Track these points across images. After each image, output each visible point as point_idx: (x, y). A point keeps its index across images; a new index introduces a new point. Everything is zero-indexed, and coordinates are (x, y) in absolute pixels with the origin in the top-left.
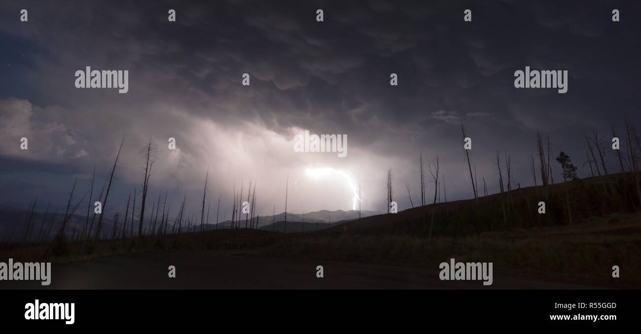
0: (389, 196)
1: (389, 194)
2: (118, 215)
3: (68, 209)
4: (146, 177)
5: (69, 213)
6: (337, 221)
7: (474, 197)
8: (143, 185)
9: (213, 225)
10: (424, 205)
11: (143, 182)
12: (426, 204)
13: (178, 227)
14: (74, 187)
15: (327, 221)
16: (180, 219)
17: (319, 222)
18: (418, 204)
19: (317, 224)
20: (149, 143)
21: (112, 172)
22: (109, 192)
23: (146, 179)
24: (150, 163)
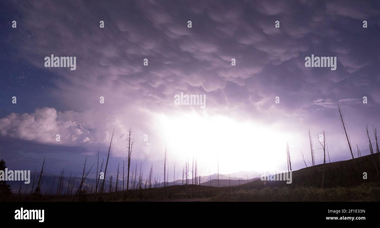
0: (289, 160)
1: (288, 159)
2: (112, 177)
3: (83, 174)
4: (129, 153)
5: (84, 177)
6: (252, 178)
7: (352, 159)
8: (128, 158)
9: (172, 182)
10: (314, 165)
11: (128, 156)
12: (316, 165)
13: (149, 184)
14: (86, 160)
15: (245, 178)
16: (150, 179)
17: (240, 179)
18: (310, 165)
19: (239, 181)
20: (130, 131)
21: (109, 150)
22: (108, 163)
23: (129, 154)
24: (131, 144)
